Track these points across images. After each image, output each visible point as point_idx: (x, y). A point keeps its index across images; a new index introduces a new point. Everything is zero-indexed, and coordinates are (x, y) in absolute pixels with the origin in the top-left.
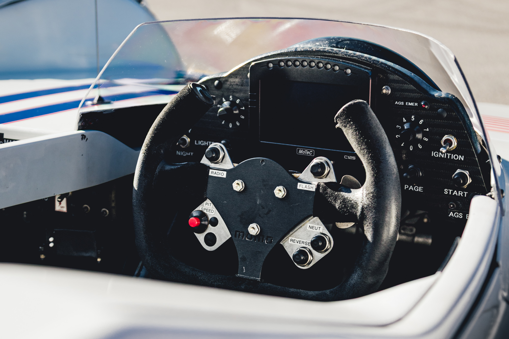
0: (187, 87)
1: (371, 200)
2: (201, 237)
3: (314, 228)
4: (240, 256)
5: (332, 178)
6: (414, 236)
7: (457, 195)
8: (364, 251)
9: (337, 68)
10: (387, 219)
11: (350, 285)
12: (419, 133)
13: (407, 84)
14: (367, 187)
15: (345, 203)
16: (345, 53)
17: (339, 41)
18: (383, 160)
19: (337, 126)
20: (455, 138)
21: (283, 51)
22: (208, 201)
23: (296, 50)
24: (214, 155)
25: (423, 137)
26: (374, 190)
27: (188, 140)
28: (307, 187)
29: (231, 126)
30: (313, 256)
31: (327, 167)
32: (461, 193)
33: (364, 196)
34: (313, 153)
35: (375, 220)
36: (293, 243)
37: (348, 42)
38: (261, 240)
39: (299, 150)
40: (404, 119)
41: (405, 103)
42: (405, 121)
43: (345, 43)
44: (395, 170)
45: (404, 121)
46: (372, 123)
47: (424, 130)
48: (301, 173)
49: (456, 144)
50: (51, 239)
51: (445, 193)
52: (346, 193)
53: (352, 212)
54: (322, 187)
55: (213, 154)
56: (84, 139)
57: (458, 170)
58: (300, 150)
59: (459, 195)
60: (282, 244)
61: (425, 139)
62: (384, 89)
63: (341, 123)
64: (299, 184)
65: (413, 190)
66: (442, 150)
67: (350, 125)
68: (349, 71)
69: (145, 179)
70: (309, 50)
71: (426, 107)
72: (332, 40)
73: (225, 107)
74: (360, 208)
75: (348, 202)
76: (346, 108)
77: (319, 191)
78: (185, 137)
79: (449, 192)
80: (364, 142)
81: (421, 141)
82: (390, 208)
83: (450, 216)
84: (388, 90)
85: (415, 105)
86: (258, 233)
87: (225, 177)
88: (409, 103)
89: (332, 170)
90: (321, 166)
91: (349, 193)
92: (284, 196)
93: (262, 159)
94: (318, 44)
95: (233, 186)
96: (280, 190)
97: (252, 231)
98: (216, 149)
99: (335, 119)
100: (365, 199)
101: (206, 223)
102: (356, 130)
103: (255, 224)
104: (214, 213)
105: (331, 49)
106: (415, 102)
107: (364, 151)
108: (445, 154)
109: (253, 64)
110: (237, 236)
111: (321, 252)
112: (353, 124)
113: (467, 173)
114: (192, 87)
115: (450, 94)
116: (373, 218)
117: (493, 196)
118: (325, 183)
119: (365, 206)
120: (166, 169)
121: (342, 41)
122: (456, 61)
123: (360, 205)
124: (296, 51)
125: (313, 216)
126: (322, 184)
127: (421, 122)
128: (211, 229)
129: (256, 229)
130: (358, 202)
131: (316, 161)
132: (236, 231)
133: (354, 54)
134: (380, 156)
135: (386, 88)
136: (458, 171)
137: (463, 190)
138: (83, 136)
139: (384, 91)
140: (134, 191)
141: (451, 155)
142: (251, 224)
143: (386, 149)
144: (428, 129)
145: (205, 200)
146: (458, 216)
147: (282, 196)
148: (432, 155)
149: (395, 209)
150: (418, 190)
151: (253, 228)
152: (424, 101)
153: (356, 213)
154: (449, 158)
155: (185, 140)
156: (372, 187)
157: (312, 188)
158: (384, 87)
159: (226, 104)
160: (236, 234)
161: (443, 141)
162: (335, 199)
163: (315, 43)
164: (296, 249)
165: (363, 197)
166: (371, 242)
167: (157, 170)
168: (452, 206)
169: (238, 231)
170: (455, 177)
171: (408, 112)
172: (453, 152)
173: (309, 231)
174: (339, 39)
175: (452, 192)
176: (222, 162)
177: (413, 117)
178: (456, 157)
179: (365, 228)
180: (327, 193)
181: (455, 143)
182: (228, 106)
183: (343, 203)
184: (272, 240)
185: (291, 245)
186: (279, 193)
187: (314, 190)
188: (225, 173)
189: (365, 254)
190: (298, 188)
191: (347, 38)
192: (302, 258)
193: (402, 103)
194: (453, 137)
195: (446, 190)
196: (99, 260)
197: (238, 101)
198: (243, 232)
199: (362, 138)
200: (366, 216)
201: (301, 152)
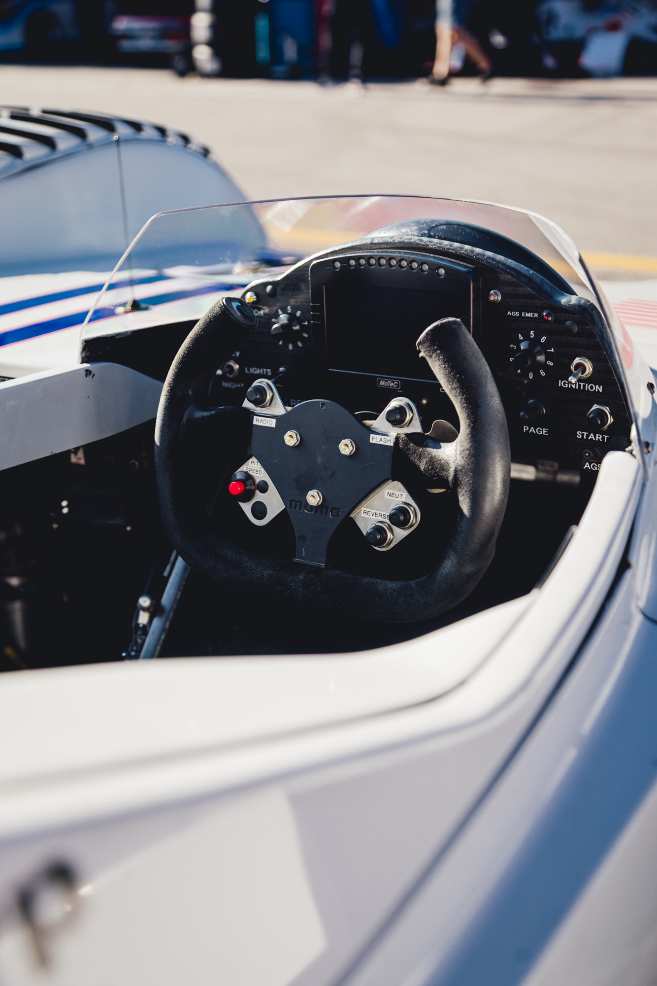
0: (219, 304)
1: (466, 460)
2: (247, 508)
3: (395, 496)
4: (297, 534)
5: (416, 427)
6: (555, 473)
7: (594, 439)
8: (459, 529)
9: (426, 267)
10: (489, 486)
11: (441, 575)
12: (540, 353)
13: (522, 286)
14: (461, 441)
15: (433, 462)
16: (438, 245)
17: (432, 226)
18: (482, 403)
19: (421, 354)
20: (590, 362)
21: (354, 244)
22: (254, 459)
23: (372, 241)
24: (258, 397)
25: (546, 361)
26: (471, 446)
27: (237, 367)
28: (383, 440)
29: (291, 347)
30: (394, 533)
31: (409, 412)
32: (599, 436)
33: (458, 453)
34: (398, 385)
35: (473, 487)
36: (367, 516)
37: (445, 227)
38: (324, 512)
39: (379, 381)
40: (520, 335)
41: (520, 314)
42: (522, 338)
43: (440, 229)
44: (500, 415)
45: (520, 339)
46: (467, 352)
47: (548, 350)
48: (376, 420)
49: (591, 370)
50: (64, 503)
51: (578, 436)
52: (434, 448)
53: (442, 476)
54: (402, 441)
55: (256, 395)
56: (90, 375)
57: (595, 405)
58: (381, 381)
59: (597, 440)
60: (352, 517)
61: (549, 363)
62: (491, 294)
63: (425, 352)
64: (372, 436)
65: (535, 433)
66: (571, 379)
67: (436, 355)
68: (442, 271)
69: (169, 431)
70: (389, 241)
71: (550, 319)
72: (423, 225)
73: (282, 322)
74: (452, 470)
75: (436, 462)
76: (431, 330)
77: (399, 446)
78: (232, 363)
79: (583, 435)
80: (455, 378)
81: (544, 366)
82: (493, 470)
83: (585, 468)
84: (497, 295)
85: (534, 316)
86: (320, 503)
87: (274, 426)
88: (527, 313)
89: (416, 416)
90: (401, 410)
91: (438, 449)
92: (353, 453)
93: (321, 401)
94: (403, 230)
95: (285, 438)
96: (346, 445)
97: (312, 500)
98: (261, 388)
99: (416, 345)
100: (459, 458)
101: (253, 487)
102: (445, 362)
103: (315, 490)
104: (262, 475)
105: (419, 240)
106: (534, 312)
107: (457, 392)
108: (577, 383)
109: (315, 262)
110: (293, 506)
111: (405, 529)
112: (440, 353)
113: (607, 410)
114: (225, 304)
115: (584, 299)
116: (470, 484)
117: (634, 453)
118: (407, 435)
119: (460, 468)
120: (196, 416)
121: (437, 226)
122: (581, 261)
123: (452, 466)
124: (372, 243)
125: (391, 480)
126: (403, 436)
127: (543, 340)
128: (259, 497)
129: (317, 498)
130: (449, 462)
131: (394, 403)
132: (292, 501)
133: (451, 246)
134: (479, 398)
135: (495, 293)
136: (595, 407)
137: (602, 433)
138: (88, 372)
139: (492, 298)
140: (155, 446)
141: (585, 385)
142: (310, 492)
143: (486, 388)
144: (552, 349)
145: (250, 457)
146: (596, 468)
147: (350, 453)
148: (560, 385)
149: (501, 471)
150: (541, 433)
151: (313, 496)
152: (547, 310)
153: (447, 478)
154: (582, 388)
155: (231, 367)
156: (468, 441)
157: (389, 442)
158: (492, 292)
159: (283, 318)
160: (291, 504)
161: (573, 367)
162: (420, 457)
163: (400, 229)
164: (371, 524)
165: (457, 456)
166: (469, 517)
167: (185, 419)
168: (587, 454)
169: (294, 501)
170: (590, 416)
171: (524, 325)
172: (587, 381)
173: (388, 500)
174: (432, 224)
175: (588, 436)
176: (270, 405)
177: (532, 332)
178: (592, 387)
179: (461, 498)
180: (408, 449)
181: (589, 368)
182: (286, 321)
183: (430, 464)
184: (338, 512)
185: (364, 518)
186: (345, 449)
187: (392, 444)
188: (274, 421)
189: (461, 534)
190: (371, 441)
191: (443, 221)
192: (379, 537)
193: (517, 314)
194: (587, 360)
195: (579, 433)
196: (129, 528)
197: (298, 313)
198: (300, 502)
199: (452, 373)
200: (461, 482)
201: (382, 383)
